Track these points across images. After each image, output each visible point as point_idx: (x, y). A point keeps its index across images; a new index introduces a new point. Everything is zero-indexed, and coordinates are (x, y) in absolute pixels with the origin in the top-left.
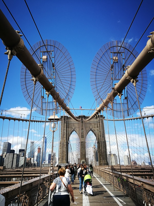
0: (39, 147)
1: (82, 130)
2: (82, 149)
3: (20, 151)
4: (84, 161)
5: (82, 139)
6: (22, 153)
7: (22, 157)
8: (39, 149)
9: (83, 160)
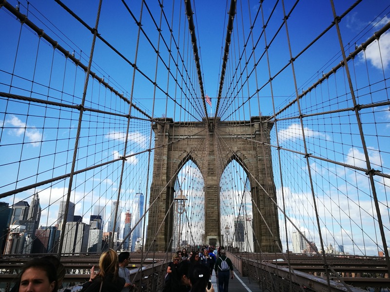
0: (128, 212)
1: (210, 155)
2: (210, 205)
3: (93, 218)
4: (215, 237)
5: (210, 178)
6: (95, 223)
7: (95, 229)
8: (129, 215)
9: (213, 234)
